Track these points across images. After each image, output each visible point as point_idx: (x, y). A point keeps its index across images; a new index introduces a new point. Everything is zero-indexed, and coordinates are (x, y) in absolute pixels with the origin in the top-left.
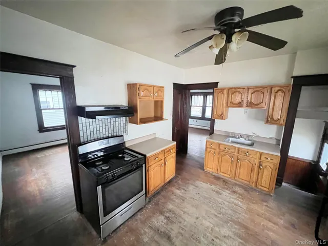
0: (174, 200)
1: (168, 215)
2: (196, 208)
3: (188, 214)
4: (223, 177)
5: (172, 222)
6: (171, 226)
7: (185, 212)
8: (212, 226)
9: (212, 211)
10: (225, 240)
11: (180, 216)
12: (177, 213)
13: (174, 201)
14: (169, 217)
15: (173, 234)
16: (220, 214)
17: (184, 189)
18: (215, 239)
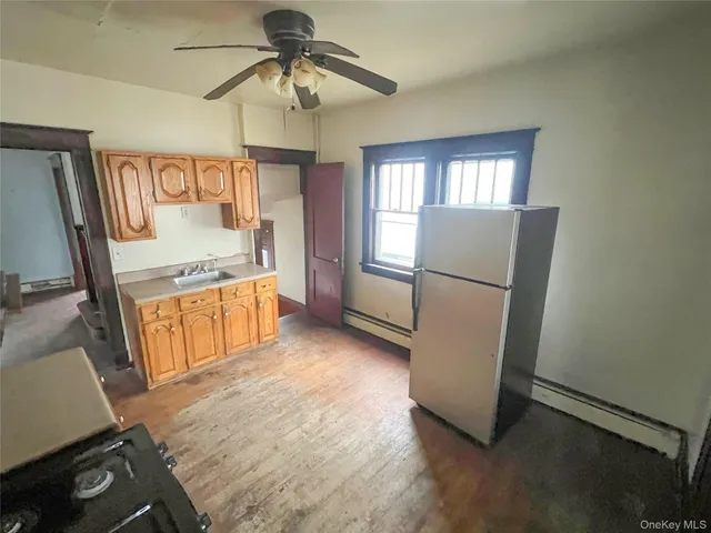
0: (202, 484)
1: (242, 510)
2: (252, 442)
3: (259, 462)
4: (201, 370)
5: (266, 503)
6: (276, 507)
7: (253, 468)
8: (299, 430)
9: (270, 419)
10: (325, 422)
11: (259, 480)
12: (245, 486)
13: (206, 485)
14: (250, 507)
15: (295, 505)
16: (281, 410)
17: (181, 454)
18: (322, 434)
